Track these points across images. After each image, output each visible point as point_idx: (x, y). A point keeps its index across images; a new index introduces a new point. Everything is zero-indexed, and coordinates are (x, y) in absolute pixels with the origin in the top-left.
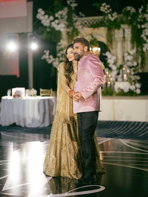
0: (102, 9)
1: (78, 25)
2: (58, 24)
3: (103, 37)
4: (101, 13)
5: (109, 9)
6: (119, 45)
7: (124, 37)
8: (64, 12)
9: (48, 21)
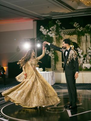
0: (74, 25)
1: (62, 34)
2: (51, 34)
3: (75, 40)
4: (74, 28)
5: (78, 25)
6: (84, 44)
7: (87, 40)
8: (54, 27)
9: (46, 32)
